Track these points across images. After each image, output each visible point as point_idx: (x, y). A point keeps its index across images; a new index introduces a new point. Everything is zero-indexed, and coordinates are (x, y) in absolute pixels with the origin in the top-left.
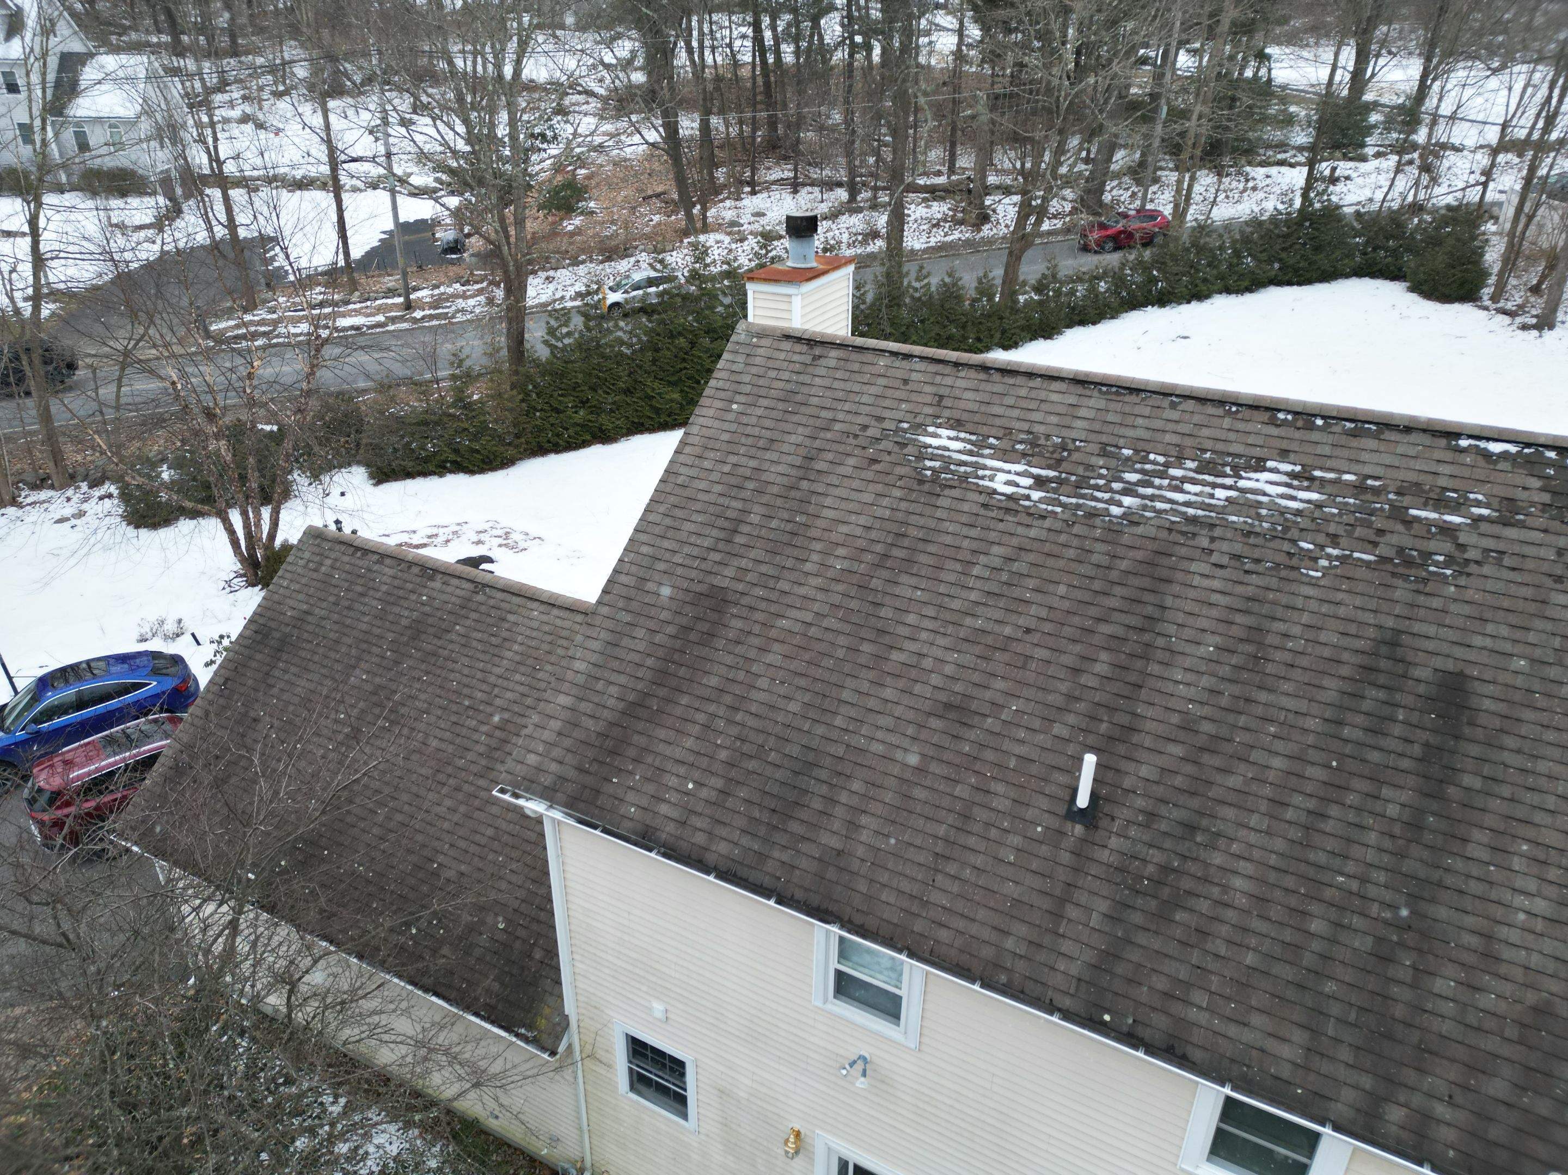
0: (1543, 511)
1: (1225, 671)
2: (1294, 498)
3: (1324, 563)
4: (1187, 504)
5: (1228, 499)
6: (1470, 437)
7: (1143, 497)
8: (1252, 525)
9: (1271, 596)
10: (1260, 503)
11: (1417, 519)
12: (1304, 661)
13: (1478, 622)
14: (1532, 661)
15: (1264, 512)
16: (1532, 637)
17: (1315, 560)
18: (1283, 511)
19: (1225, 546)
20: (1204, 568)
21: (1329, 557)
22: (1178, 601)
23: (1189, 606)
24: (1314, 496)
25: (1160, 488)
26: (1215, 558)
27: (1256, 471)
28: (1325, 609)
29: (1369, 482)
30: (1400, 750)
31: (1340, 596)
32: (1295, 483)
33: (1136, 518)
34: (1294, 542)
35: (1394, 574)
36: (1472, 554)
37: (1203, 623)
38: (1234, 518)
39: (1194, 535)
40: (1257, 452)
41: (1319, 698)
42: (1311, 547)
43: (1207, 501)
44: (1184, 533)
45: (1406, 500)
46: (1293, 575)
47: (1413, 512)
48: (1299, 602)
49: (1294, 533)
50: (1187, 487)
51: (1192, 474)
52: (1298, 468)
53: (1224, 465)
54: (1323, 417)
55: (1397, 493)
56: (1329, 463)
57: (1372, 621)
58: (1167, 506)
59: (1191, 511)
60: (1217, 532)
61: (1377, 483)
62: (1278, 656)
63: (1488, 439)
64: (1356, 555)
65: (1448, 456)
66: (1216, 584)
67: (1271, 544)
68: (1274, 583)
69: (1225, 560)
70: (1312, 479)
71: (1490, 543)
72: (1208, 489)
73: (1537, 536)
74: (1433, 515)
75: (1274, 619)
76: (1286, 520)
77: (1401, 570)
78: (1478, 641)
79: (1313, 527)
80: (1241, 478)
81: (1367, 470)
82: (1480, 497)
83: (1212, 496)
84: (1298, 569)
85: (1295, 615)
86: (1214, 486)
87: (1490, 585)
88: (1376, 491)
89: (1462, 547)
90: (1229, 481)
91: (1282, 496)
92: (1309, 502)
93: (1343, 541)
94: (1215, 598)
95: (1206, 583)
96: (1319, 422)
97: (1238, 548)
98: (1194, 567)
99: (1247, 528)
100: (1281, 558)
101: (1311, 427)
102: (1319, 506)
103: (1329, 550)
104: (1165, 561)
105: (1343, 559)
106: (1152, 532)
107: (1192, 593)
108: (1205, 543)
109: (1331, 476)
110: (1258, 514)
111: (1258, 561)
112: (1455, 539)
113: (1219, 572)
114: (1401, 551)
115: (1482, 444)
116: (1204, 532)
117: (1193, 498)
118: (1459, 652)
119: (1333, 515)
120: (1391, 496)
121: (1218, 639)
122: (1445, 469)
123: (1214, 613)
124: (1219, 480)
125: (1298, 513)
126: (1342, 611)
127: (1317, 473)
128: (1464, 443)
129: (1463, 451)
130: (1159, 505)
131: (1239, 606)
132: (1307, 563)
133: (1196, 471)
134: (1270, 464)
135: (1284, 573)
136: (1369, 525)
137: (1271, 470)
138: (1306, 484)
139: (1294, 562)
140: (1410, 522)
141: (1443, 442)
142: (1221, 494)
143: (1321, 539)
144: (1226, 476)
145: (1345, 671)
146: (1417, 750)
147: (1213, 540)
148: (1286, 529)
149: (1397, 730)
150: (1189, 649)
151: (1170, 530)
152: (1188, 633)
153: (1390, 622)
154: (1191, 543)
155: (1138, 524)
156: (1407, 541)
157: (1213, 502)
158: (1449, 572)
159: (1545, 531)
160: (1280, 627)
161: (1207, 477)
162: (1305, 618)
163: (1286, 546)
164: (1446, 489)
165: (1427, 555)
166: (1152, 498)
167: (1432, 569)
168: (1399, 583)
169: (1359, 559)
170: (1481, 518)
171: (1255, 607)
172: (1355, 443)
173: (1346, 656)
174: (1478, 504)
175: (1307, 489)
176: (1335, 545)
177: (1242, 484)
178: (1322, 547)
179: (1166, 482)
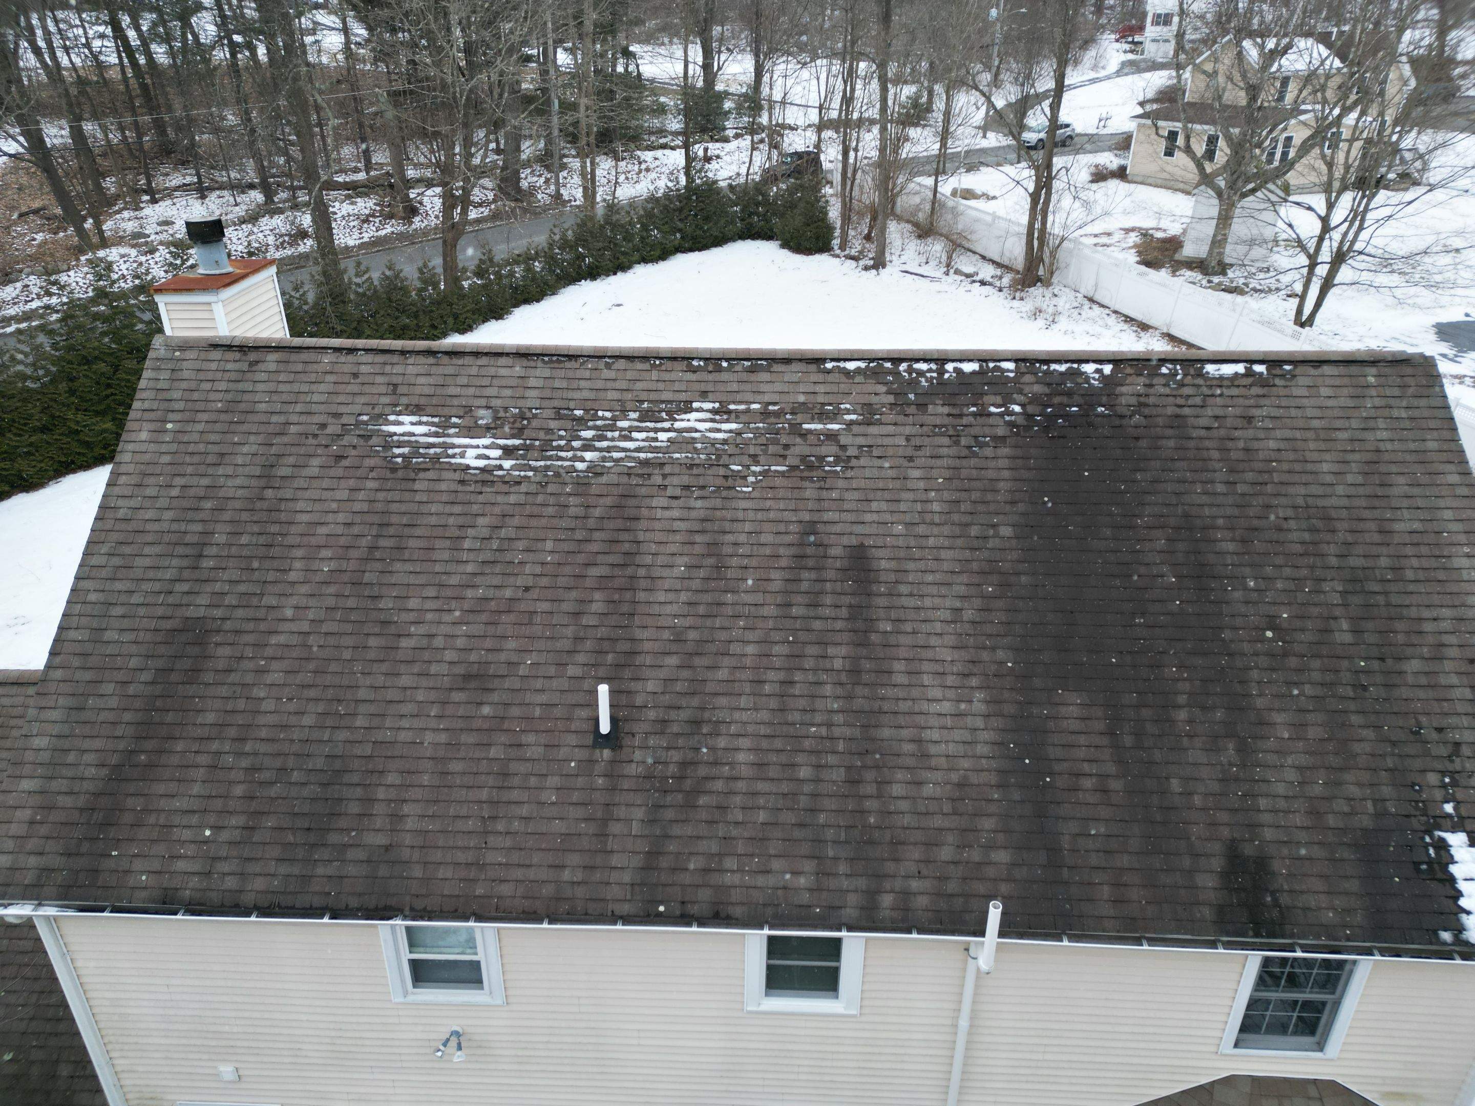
0: (891, 409)
1: (696, 584)
2: (719, 431)
3: (751, 479)
4: (638, 450)
5: (669, 440)
6: (832, 360)
7: (600, 450)
8: (692, 458)
9: (718, 514)
10: (693, 438)
11: (810, 432)
12: (754, 562)
13: (865, 503)
14: (907, 524)
15: (699, 446)
16: (903, 507)
17: (745, 478)
18: (713, 443)
19: (675, 480)
20: (663, 502)
21: (754, 474)
22: (648, 534)
23: (659, 537)
24: (733, 426)
25: (613, 439)
26: (670, 492)
27: (686, 413)
28: (760, 516)
29: (771, 408)
30: (833, 615)
31: (768, 504)
32: (718, 417)
33: (599, 470)
34: (726, 466)
35: (802, 478)
36: (852, 452)
37: (672, 548)
38: (677, 455)
39: (649, 475)
40: (683, 397)
41: (769, 589)
42: (740, 468)
43: (653, 444)
44: (641, 476)
45: (799, 418)
46: (732, 493)
47: (805, 426)
48: (740, 515)
49: (725, 460)
50: (635, 435)
51: (636, 424)
52: (717, 405)
53: (660, 411)
54: (727, 360)
55: (791, 414)
56: (739, 397)
57: (794, 519)
58: (622, 455)
59: (642, 455)
60: (667, 469)
61: (776, 408)
62: (735, 561)
63: (845, 360)
64: (773, 468)
65: (820, 377)
66: (676, 513)
67: (710, 472)
68: (718, 503)
69: (678, 492)
70: (729, 412)
71: (861, 441)
72: (652, 434)
73: (891, 429)
74: (819, 426)
75: (725, 532)
76: (717, 449)
77: (806, 474)
78: (868, 517)
79: (738, 451)
80: (676, 420)
81: (767, 398)
82: (848, 406)
83: (656, 440)
84: (734, 488)
85: (737, 526)
86: (656, 430)
87: (868, 473)
88: (777, 414)
89: (843, 448)
90: (667, 425)
91: (711, 430)
92: (730, 431)
93: (762, 459)
94: (678, 525)
95: (667, 514)
96: (725, 364)
97: (686, 480)
98: (655, 502)
99: (689, 462)
100: (720, 482)
101: (720, 369)
102: (739, 433)
103: (753, 468)
104: (632, 502)
105: (765, 473)
106: (614, 479)
107: (657, 525)
108: (658, 480)
109: (742, 407)
110: (695, 448)
111: (703, 487)
112: (838, 441)
113: (675, 503)
114: (803, 458)
115: (842, 364)
116: (656, 471)
117: (642, 444)
118: (858, 529)
119: (750, 439)
120: (788, 416)
121: (686, 559)
122: (820, 388)
123: (678, 537)
124: (659, 425)
125: (725, 442)
126: (772, 515)
127: (732, 407)
128: (829, 365)
129: (829, 372)
130: (616, 455)
131: (696, 528)
132: (740, 481)
133: (640, 420)
134: (695, 405)
135: (724, 493)
136: (776, 442)
137: (697, 410)
138: (725, 417)
139: (730, 482)
140: (804, 435)
141: (813, 367)
142: (663, 436)
143: (746, 460)
144: (663, 420)
145: (784, 563)
146: (844, 612)
147: (664, 476)
148: (719, 457)
149: (828, 600)
150: (666, 572)
151: (629, 475)
152: (660, 560)
153: (807, 517)
154: (646, 483)
155: (602, 474)
156: (806, 450)
157: (658, 444)
158: (838, 469)
159: (895, 424)
160: (729, 538)
161: (648, 424)
162: (748, 527)
163: (722, 471)
164: (823, 404)
165: (821, 458)
166: (608, 449)
167: (827, 468)
168: (807, 484)
169: (776, 471)
170: (851, 423)
171: (708, 526)
172: (753, 377)
173: (782, 551)
174: (848, 412)
175: (727, 421)
176: (757, 463)
177: (678, 425)
178: (748, 467)
179: (617, 434)
